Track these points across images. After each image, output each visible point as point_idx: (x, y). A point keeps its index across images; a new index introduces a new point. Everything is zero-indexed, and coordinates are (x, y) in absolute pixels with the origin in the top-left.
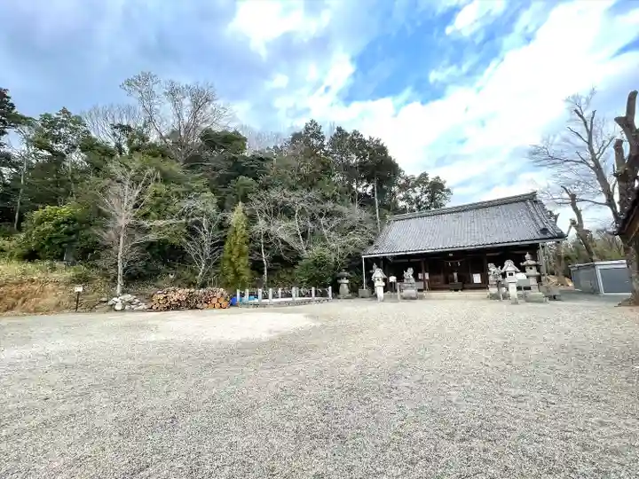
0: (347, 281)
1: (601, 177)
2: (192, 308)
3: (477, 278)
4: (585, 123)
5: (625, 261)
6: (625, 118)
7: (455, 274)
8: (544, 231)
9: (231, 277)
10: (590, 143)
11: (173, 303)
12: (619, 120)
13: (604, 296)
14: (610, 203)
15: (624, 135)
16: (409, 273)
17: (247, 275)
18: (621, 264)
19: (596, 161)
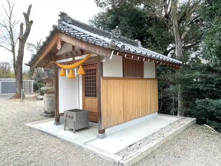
1: (12, 38)
4: (10, 7)
5: (15, 79)
6: (27, 15)
10: (10, 18)
12: (24, 14)
13: (2, 95)
14: (13, 51)
15: (25, 22)
18: (13, 80)
19: (11, 29)
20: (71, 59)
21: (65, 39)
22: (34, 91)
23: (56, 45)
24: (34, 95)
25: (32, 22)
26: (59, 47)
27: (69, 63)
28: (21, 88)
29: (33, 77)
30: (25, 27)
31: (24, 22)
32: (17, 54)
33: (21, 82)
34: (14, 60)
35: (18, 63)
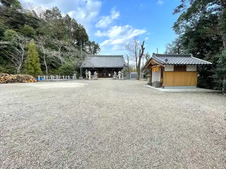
0: (76, 74)
2: (20, 82)
3: (110, 75)
4: (136, 43)
6: (142, 46)
7: (105, 74)
8: (125, 65)
9: (33, 71)
11: (9, 80)
13: (131, 79)
14: (136, 61)
16: (95, 73)
17: (40, 70)
18: (136, 73)
19: (136, 52)
20: (156, 66)
21: (154, 61)
22: (144, 78)
23: (151, 63)
24: (144, 80)
25: (144, 48)
26: (152, 63)
27: (155, 67)
28: (139, 76)
29: (143, 71)
30: (141, 51)
31: (141, 49)
32: (138, 63)
33: (139, 74)
34: (137, 65)
35: (138, 67)
